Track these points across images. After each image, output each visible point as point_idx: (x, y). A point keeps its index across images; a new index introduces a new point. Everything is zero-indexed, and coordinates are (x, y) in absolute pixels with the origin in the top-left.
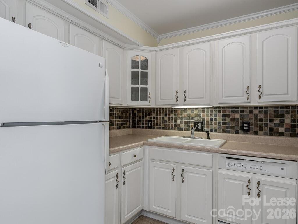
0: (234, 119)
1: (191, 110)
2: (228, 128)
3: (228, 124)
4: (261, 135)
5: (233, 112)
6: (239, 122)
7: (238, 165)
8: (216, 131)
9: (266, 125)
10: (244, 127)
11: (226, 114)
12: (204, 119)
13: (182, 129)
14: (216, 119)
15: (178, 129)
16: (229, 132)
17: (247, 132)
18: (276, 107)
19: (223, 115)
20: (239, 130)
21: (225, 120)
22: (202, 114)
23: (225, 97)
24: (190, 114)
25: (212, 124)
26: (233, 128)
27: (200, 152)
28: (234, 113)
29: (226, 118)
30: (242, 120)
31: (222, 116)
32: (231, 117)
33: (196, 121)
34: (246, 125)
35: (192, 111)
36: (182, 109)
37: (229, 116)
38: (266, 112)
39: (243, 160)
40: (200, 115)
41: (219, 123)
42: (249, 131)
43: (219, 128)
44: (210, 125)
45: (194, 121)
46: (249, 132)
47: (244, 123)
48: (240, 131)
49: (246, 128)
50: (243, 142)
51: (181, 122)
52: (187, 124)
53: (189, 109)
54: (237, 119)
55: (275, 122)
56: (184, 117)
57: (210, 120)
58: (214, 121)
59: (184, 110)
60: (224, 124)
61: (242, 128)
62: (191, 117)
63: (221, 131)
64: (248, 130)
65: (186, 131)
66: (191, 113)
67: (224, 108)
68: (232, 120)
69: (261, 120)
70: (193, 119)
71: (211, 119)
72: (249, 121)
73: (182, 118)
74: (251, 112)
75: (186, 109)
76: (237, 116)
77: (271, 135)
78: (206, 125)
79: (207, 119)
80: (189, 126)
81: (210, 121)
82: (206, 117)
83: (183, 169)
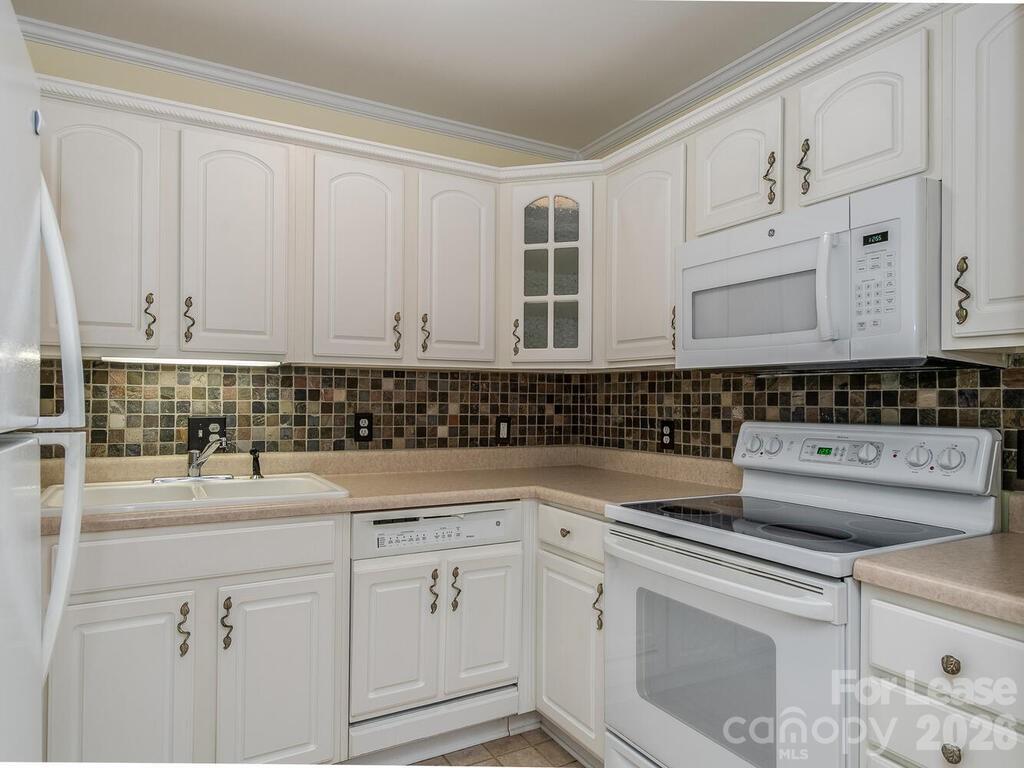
0: (330, 405)
1: (177, 371)
2: (312, 433)
3: (314, 421)
4: (398, 448)
5: (327, 382)
6: (346, 414)
7: (407, 537)
8: (274, 447)
9: (411, 421)
10: (359, 427)
11: (307, 389)
12: (230, 407)
13: (135, 451)
14: (274, 408)
15: (115, 451)
16: (314, 447)
17: (364, 442)
18: (433, 373)
19: (297, 392)
20: (344, 438)
21: (303, 409)
22: (222, 388)
23: (336, 337)
24: (173, 389)
25: (258, 423)
26: (327, 432)
27: (297, 519)
28: (331, 386)
29: (307, 401)
30: (352, 409)
31: (294, 397)
32: (321, 401)
33: (200, 416)
34: (364, 422)
35: (180, 376)
36: (131, 366)
37: (315, 395)
38: (411, 385)
39: (415, 519)
40: (214, 394)
41: (284, 419)
42: (371, 440)
43: (286, 435)
44: (252, 427)
45: (190, 415)
46: (370, 443)
47: (358, 417)
48: (348, 442)
49: (364, 432)
50: (358, 472)
51: (130, 423)
52: (159, 428)
53: (169, 368)
54: (341, 406)
55: (429, 412)
56: (143, 400)
57: (254, 412)
58: (266, 415)
59: (143, 371)
60: (300, 421)
61: (354, 434)
62: (176, 400)
63: (292, 448)
64: (369, 438)
65: (155, 454)
66: (176, 386)
67: (300, 369)
68: (326, 408)
69: (399, 408)
70: (184, 406)
71: (258, 408)
72: (370, 410)
73: (133, 407)
74: (377, 385)
75: (156, 367)
76: (340, 395)
77: (421, 445)
78: (237, 427)
79: (244, 407)
80: (167, 436)
81: (252, 415)
82: (237, 401)
83: (229, 598)
